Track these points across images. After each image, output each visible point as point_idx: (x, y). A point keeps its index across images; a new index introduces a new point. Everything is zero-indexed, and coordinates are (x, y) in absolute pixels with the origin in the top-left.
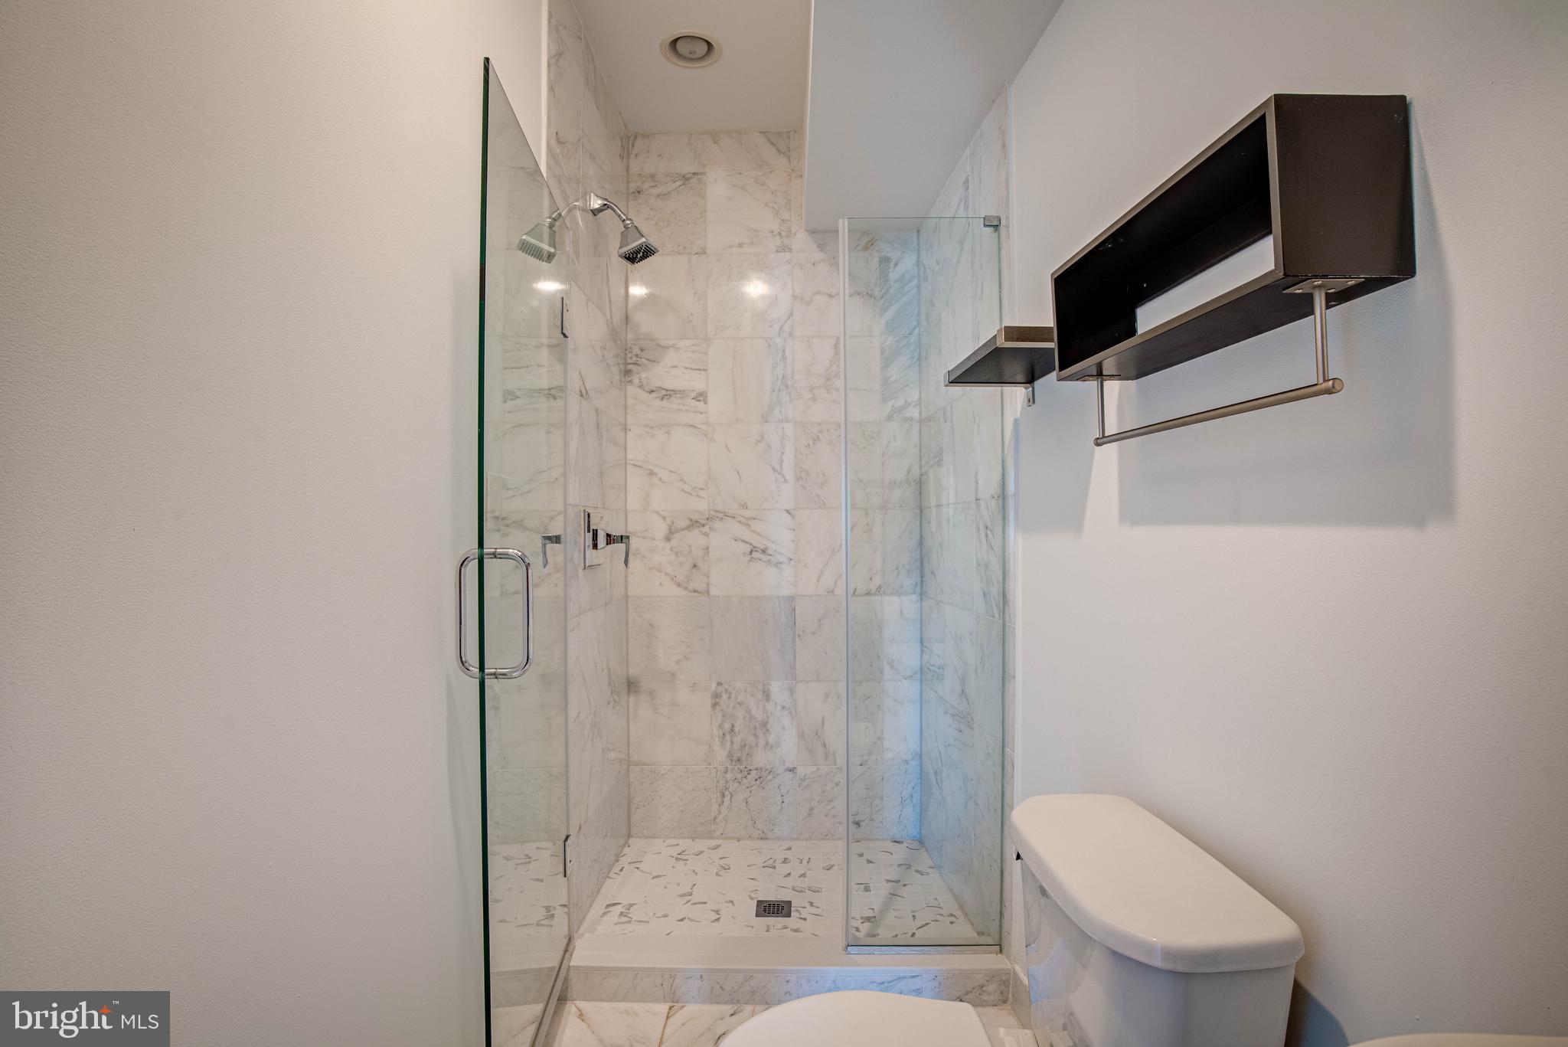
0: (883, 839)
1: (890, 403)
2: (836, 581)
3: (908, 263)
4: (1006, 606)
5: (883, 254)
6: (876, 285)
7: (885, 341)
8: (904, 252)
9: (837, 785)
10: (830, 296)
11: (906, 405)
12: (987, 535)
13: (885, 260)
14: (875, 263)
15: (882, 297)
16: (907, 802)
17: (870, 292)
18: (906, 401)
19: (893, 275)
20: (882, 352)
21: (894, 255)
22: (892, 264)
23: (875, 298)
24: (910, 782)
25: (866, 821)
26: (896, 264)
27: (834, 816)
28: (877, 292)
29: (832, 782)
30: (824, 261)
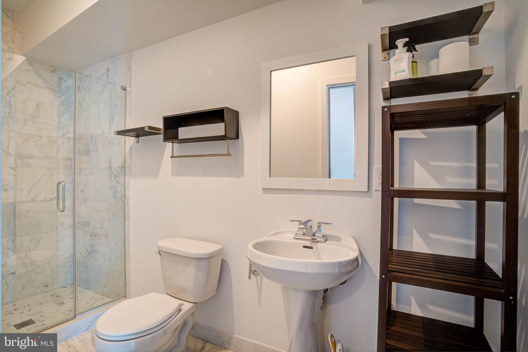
0: (58, 289)
1: (61, 131)
2: (36, 195)
3: (70, 82)
4: (126, 199)
5: (59, 76)
6: (56, 86)
7: (59, 108)
8: (68, 78)
9: (37, 273)
10: (35, 85)
11: (68, 132)
12: (115, 179)
13: (60, 79)
14: (56, 78)
15: (59, 92)
16: (68, 272)
17: (53, 89)
18: (68, 131)
19: (64, 85)
20: (58, 112)
21: (65, 78)
22: (63, 81)
23: (56, 91)
24: (69, 265)
25: (51, 284)
26: (65, 81)
27: (35, 286)
28: (56, 89)
29: (34, 273)
30: (32, 71)
